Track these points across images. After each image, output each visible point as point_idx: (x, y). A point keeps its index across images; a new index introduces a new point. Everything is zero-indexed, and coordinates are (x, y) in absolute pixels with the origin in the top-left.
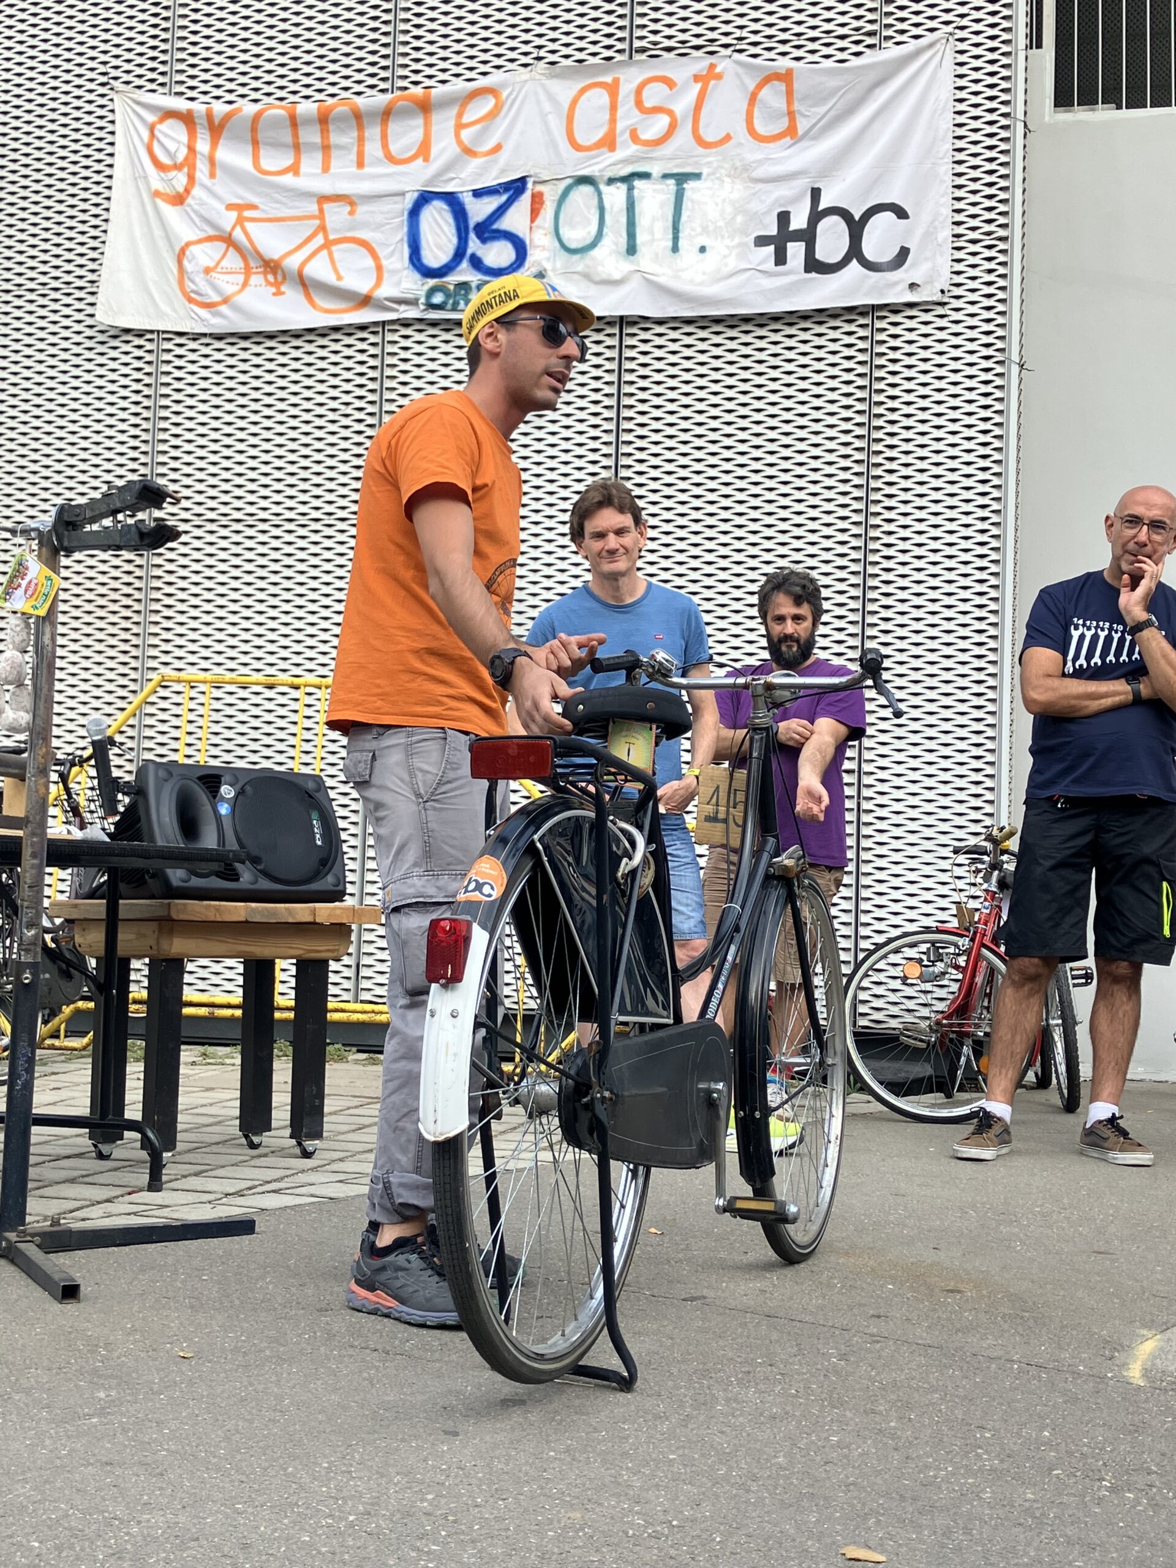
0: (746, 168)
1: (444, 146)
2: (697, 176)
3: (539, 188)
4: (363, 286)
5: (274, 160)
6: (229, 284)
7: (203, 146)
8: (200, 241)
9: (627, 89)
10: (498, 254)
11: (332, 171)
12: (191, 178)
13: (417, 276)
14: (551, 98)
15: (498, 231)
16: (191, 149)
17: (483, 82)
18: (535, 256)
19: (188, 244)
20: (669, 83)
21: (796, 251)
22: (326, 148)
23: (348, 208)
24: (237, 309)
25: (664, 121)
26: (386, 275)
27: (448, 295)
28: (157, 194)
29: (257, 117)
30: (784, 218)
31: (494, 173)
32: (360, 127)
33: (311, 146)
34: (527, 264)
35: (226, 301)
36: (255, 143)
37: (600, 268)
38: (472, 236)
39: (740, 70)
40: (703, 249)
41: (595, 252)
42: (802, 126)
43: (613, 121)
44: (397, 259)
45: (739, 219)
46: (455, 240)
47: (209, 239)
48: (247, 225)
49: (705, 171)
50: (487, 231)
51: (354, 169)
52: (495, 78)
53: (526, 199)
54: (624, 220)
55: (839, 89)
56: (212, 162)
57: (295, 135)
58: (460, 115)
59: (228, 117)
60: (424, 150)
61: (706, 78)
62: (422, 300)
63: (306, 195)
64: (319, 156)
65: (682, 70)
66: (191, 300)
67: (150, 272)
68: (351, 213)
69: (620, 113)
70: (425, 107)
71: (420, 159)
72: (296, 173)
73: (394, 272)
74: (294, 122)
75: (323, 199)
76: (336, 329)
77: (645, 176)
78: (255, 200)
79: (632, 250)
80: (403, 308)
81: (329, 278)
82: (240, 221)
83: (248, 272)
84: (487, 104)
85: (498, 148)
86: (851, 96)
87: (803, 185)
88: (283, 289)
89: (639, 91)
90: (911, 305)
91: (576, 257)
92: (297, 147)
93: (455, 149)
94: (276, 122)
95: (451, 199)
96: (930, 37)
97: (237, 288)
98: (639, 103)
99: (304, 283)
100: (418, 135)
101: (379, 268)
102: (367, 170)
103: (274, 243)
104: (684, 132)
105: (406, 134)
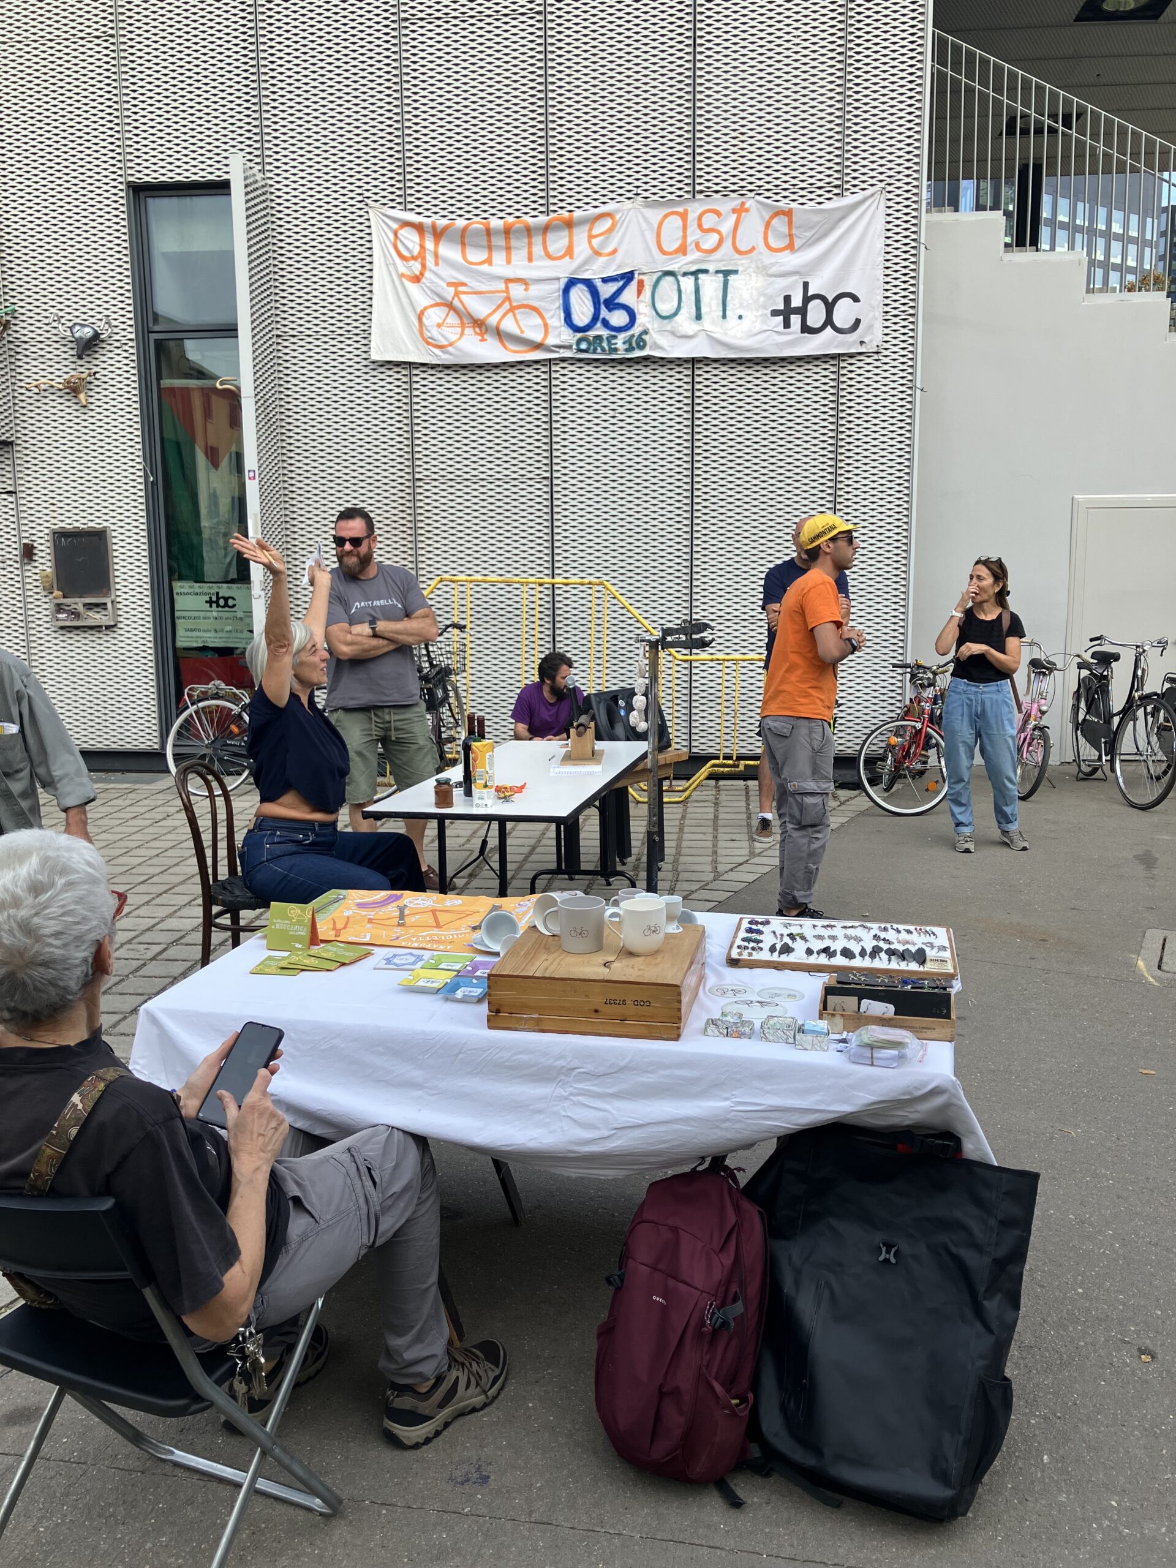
0: (765, 268)
2: (736, 272)
3: (641, 277)
4: (538, 337)
5: (476, 255)
6: (452, 334)
7: (429, 245)
8: (432, 306)
9: (692, 216)
10: (618, 318)
11: (513, 262)
12: (424, 266)
13: (571, 331)
14: (646, 220)
15: (618, 304)
16: (422, 247)
17: (603, 209)
18: (640, 319)
19: (426, 308)
20: (718, 213)
21: (796, 319)
22: (508, 249)
23: (524, 287)
24: (457, 349)
26: (550, 330)
27: (589, 344)
28: (403, 275)
29: (465, 230)
31: (614, 267)
32: (530, 236)
33: (499, 248)
34: (636, 325)
35: (451, 344)
36: (463, 244)
37: (680, 328)
38: (603, 307)
39: (760, 207)
40: (740, 317)
41: (677, 318)
42: (798, 243)
43: (685, 237)
44: (556, 320)
45: (762, 299)
46: (592, 309)
47: (437, 305)
48: (462, 297)
49: (740, 269)
50: (612, 304)
51: (526, 262)
52: (611, 206)
53: (634, 285)
54: (693, 298)
55: (819, 222)
56: (436, 255)
57: (489, 241)
58: (591, 230)
59: (446, 228)
60: (569, 252)
61: (740, 211)
62: (574, 347)
63: (500, 278)
64: (504, 254)
65: (726, 205)
66: (428, 343)
67: (402, 327)
68: (526, 290)
69: (689, 231)
70: (568, 225)
71: (567, 258)
72: (490, 264)
73: (556, 328)
74: (488, 232)
75: (508, 281)
76: (521, 362)
77: (706, 271)
78: (465, 280)
79: (699, 317)
80: (562, 350)
81: (517, 332)
82: (457, 294)
83: (463, 326)
84: (607, 224)
85: (615, 251)
86: (826, 226)
87: (800, 279)
88: (486, 337)
89: (700, 218)
90: (860, 354)
91: (666, 321)
92: (490, 248)
93: (589, 252)
94: (477, 232)
95: (589, 283)
96: (872, 190)
97: (457, 336)
98: (700, 226)
99: (500, 334)
100: (565, 242)
101: (546, 325)
102: (534, 263)
103: (479, 308)
104: (727, 244)
105: (558, 242)
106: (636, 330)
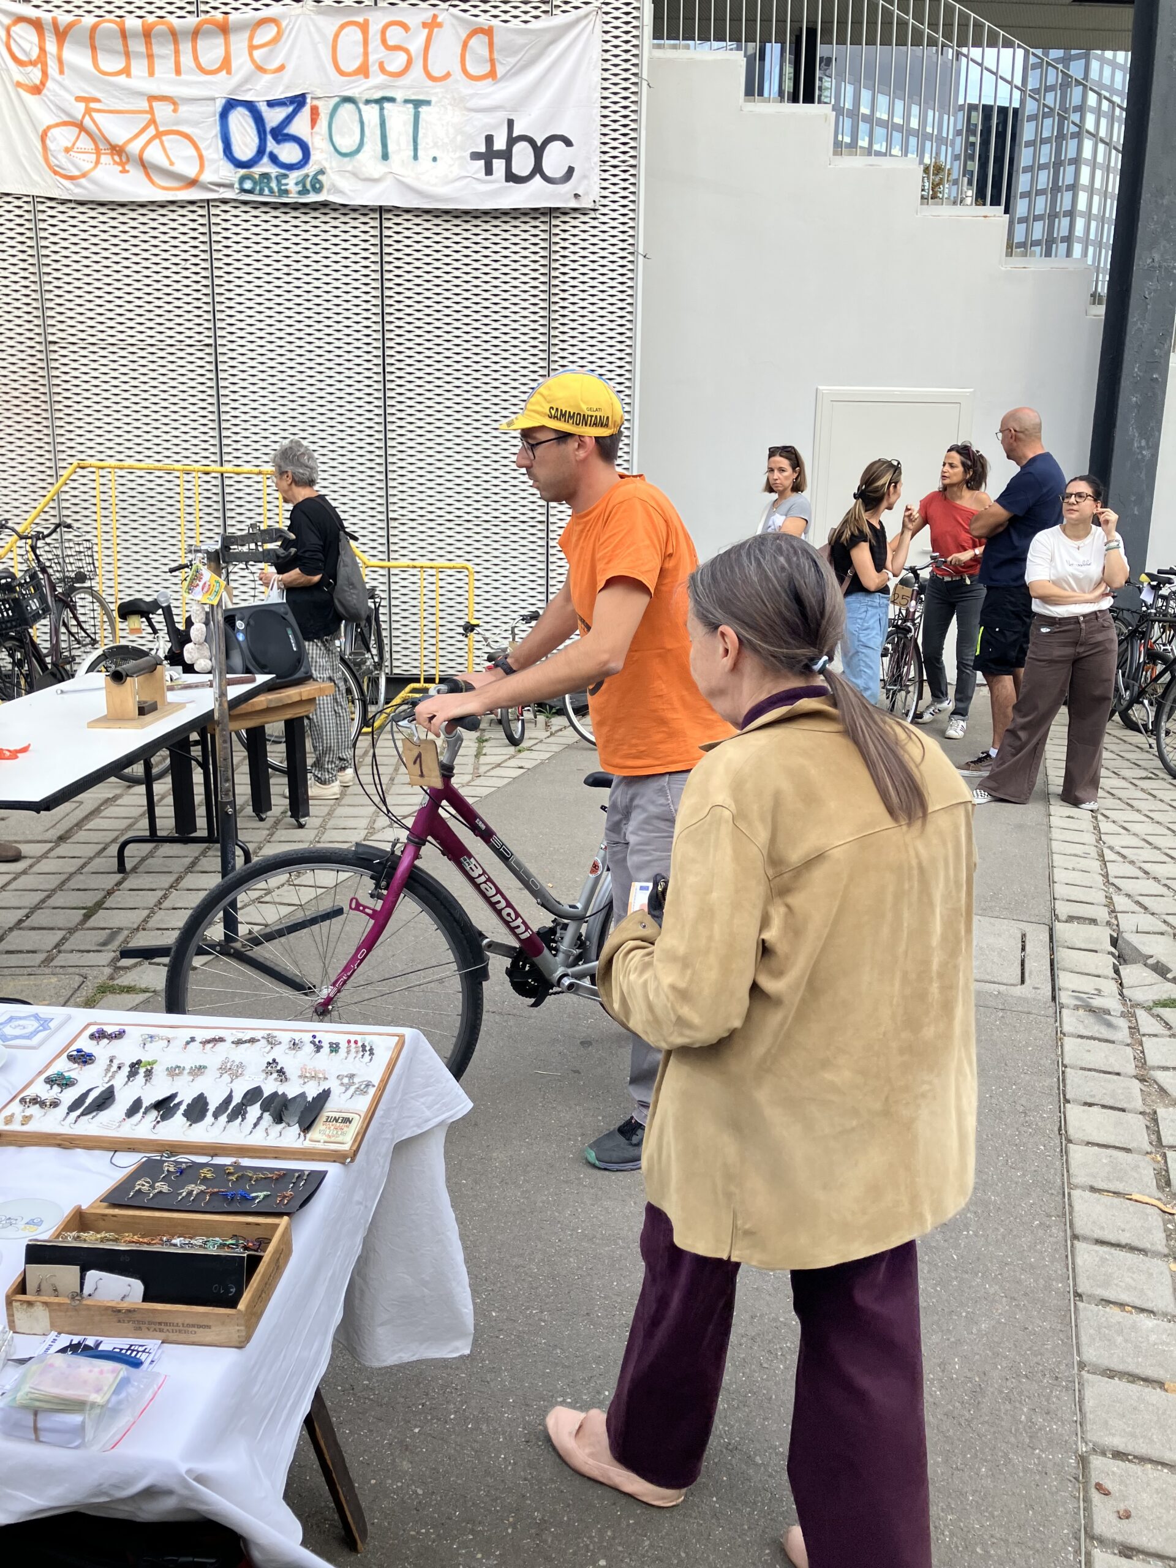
0: (462, 100)
1: (241, 62)
2: (428, 103)
3: (315, 102)
4: (191, 172)
5: (110, 62)
7: (51, 46)
8: (57, 125)
9: (374, 29)
10: (289, 153)
11: (157, 75)
12: (45, 73)
13: (231, 166)
14: (319, 30)
15: (287, 135)
16: (42, 50)
17: (265, 13)
18: (315, 156)
19: (49, 128)
20: (405, 27)
21: (499, 165)
22: (150, 57)
23: (172, 107)
24: (94, 182)
25: (402, 58)
26: (206, 163)
27: (255, 183)
28: (19, 84)
29: (94, 29)
30: (489, 139)
31: (281, 88)
32: (176, 42)
33: (138, 55)
34: (311, 162)
35: (84, 175)
36: (94, 48)
37: (364, 169)
38: (269, 138)
39: (454, 21)
40: (435, 159)
41: (359, 156)
42: (500, 71)
43: (366, 54)
44: (214, 151)
45: (459, 138)
46: (257, 140)
47: (65, 124)
48: (95, 115)
49: (434, 99)
50: (280, 134)
51: (173, 75)
52: (276, 9)
53: (306, 111)
54: (378, 132)
55: (525, 45)
56: (60, 61)
57: (126, 45)
58: (251, 38)
59: (70, 26)
60: (226, 65)
61: (432, 25)
62: (237, 186)
63: (141, 94)
64: (145, 63)
65: (414, 18)
66: (56, 173)
67: (21, 150)
68: (175, 111)
69: (371, 48)
70: (224, 29)
71: (224, 72)
72: (129, 75)
73: (213, 161)
74: (124, 34)
75: (152, 98)
76: (173, 202)
77: (392, 100)
78: (98, 95)
79: (385, 156)
80: (222, 190)
81: (164, 163)
82: (88, 111)
83: (98, 152)
84: (271, 32)
85: (282, 68)
86: (533, 52)
87: (503, 116)
88: (127, 167)
89: (383, 31)
90: (575, 210)
91: (346, 159)
92: (127, 54)
93: (249, 66)
94: (109, 34)
95: (250, 106)
96: (586, 9)
97: (92, 165)
98: (384, 41)
99: (144, 165)
100: (220, 52)
101: (201, 157)
102: (183, 77)
103: (117, 130)
104: (418, 66)
105: (211, 50)
106: (310, 169)
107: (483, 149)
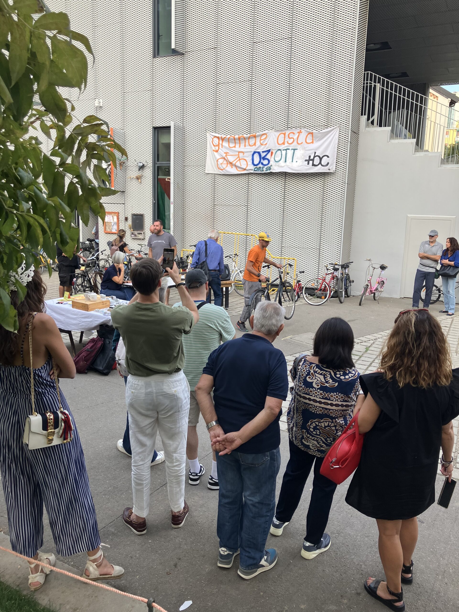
0: (305, 148)
1: (258, 143)
2: (297, 149)
3: (272, 151)
4: (244, 167)
5: (232, 145)
6: (224, 166)
7: (221, 142)
9: (287, 134)
10: (265, 162)
11: (241, 147)
12: (219, 148)
15: (266, 158)
16: (219, 143)
17: (264, 132)
18: (271, 163)
19: (218, 159)
20: (294, 133)
21: (311, 162)
22: (240, 143)
24: (226, 170)
25: (292, 140)
27: (258, 169)
28: (214, 150)
29: (229, 138)
30: (310, 157)
31: (266, 148)
32: (245, 140)
33: (237, 143)
35: (224, 169)
36: (229, 142)
37: (280, 164)
38: (262, 159)
39: (305, 131)
40: (297, 162)
41: (280, 162)
42: (314, 141)
43: (284, 140)
44: (250, 163)
45: (303, 157)
46: (259, 160)
47: (222, 158)
48: (228, 156)
49: (298, 148)
50: (264, 158)
51: (244, 147)
52: (266, 131)
53: (270, 153)
54: (285, 156)
56: (222, 145)
57: (235, 141)
58: (261, 138)
59: (224, 138)
60: (255, 144)
61: (300, 132)
62: (254, 170)
63: (237, 151)
64: (239, 145)
65: (296, 131)
66: (219, 168)
67: (213, 164)
68: (243, 154)
69: (286, 138)
70: (255, 137)
71: (254, 146)
72: (235, 147)
73: (249, 165)
74: (235, 139)
75: (239, 152)
76: (241, 174)
77: (289, 149)
78: (228, 152)
79: (286, 161)
80: (251, 171)
81: (239, 165)
82: (226, 155)
83: (227, 164)
84: (265, 136)
85: (266, 144)
86: (322, 137)
87: (314, 151)
89: (289, 135)
90: (329, 172)
92: (235, 143)
94: (232, 139)
95: (259, 153)
96: (336, 126)
97: (226, 167)
98: (289, 137)
99: (236, 166)
100: (254, 141)
102: (246, 147)
103: (231, 159)
104: (295, 142)
105: (252, 141)
106: (269, 165)
107: (308, 159)
